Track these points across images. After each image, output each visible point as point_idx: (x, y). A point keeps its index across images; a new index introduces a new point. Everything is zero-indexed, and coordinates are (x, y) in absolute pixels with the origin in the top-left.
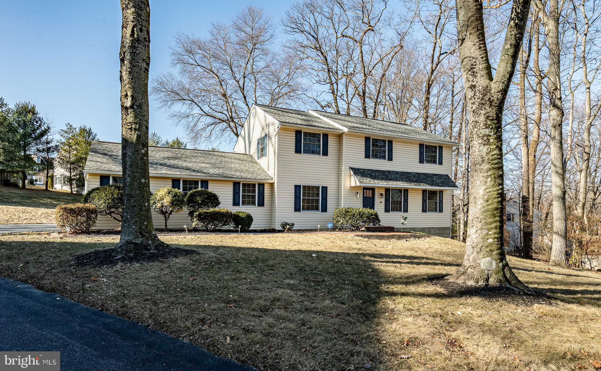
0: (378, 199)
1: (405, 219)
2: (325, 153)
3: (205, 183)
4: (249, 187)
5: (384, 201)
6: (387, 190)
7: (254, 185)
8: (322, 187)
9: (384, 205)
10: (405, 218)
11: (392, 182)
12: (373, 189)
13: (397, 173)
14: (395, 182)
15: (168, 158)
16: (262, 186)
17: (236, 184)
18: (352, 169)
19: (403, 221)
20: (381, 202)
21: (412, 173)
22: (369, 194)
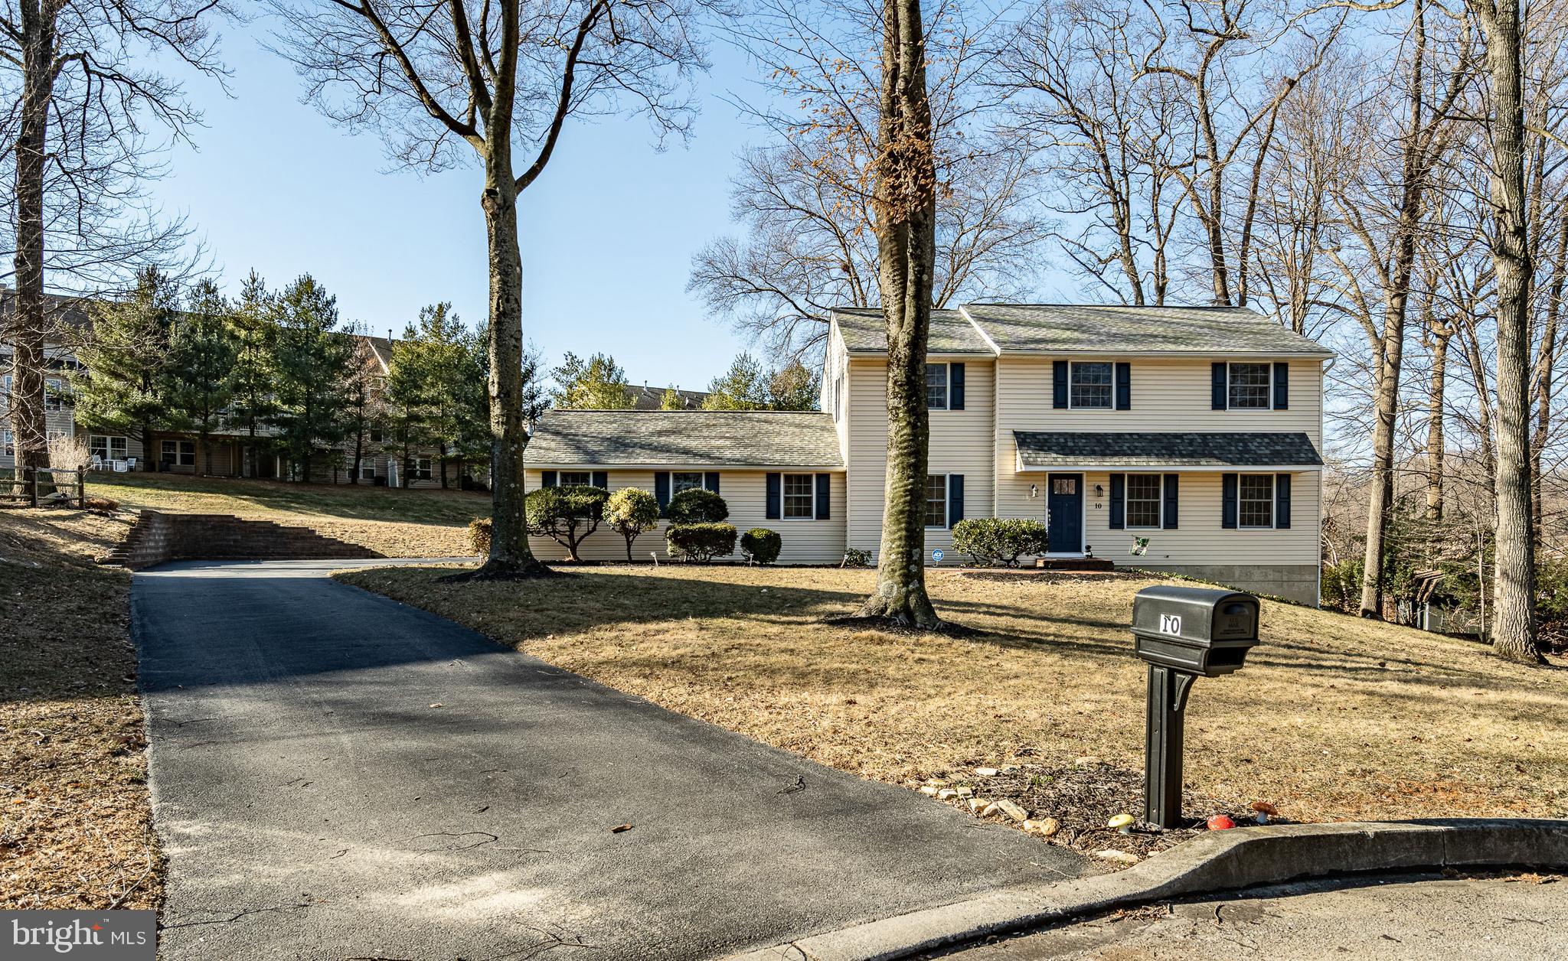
0: (1090, 498)
1: (1144, 543)
2: (958, 404)
3: (713, 478)
4: (799, 480)
5: (1108, 503)
6: (1116, 479)
7: (808, 478)
8: (952, 477)
9: (1108, 513)
10: (1144, 541)
11: (1116, 459)
12: (1078, 478)
13: (1141, 436)
14: (1125, 459)
15: (660, 433)
16: (824, 478)
17: (772, 478)
18: (1016, 434)
19: (1135, 547)
20: (1100, 506)
21: (1186, 434)
22: (1069, 488)
